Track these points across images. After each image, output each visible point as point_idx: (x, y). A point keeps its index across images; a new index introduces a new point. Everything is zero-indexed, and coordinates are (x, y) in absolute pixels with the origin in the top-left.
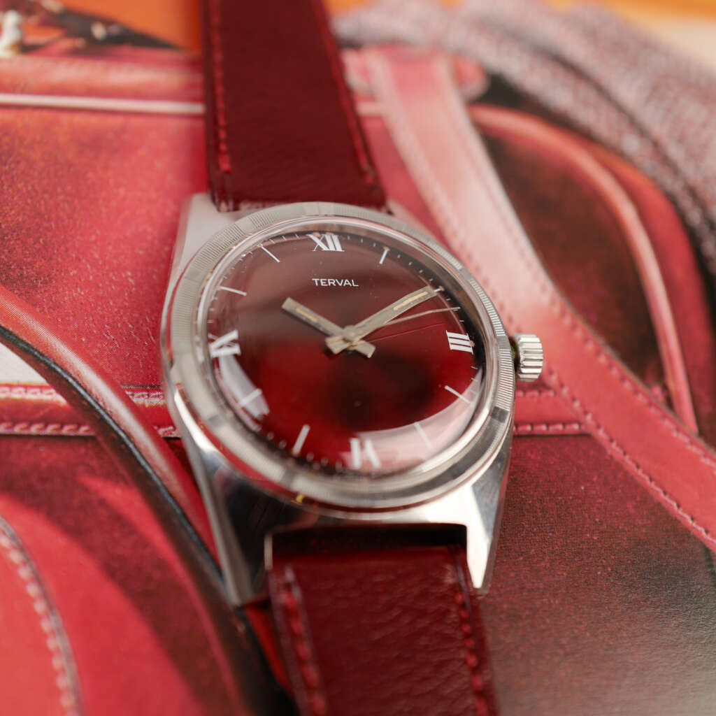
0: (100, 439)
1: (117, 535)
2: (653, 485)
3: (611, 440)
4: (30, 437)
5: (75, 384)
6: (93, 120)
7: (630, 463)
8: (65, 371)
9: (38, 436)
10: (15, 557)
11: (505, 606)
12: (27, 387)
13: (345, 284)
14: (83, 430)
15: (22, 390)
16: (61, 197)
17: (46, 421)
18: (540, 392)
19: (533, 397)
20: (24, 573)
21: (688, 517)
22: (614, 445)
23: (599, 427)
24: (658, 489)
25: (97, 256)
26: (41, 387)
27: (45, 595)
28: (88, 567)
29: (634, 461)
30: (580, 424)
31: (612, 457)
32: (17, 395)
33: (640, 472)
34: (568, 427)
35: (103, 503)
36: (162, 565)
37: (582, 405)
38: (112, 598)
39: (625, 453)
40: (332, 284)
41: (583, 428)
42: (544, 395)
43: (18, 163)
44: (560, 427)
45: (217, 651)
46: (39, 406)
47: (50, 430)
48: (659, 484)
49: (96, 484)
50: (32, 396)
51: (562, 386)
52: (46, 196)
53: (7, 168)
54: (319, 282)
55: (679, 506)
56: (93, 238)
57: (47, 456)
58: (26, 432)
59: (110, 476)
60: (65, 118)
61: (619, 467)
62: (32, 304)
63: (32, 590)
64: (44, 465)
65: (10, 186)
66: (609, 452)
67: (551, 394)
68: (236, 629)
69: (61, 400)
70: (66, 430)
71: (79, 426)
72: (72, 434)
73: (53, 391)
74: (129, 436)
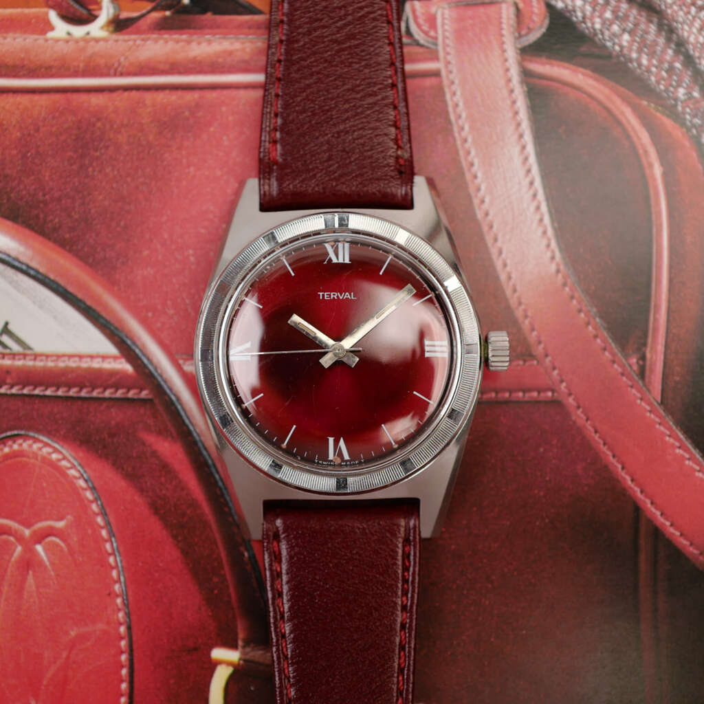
0: (156, 401)
1: (163, 479)
2: (605, 449)
3: (578, 407)
4: (105, 399)
5: (140, 354)
6: (174, 97)
7: (590, 428)
8: (134, 343)
9: (110, 399)
10: (89, 495)
11: (453, 547)
12: (104, 357)
13: (345, 297)
14: (144, 394)
15: (100, 360)
16: (141, 180)
17: (117, 387)
18: (525, 361)
19: (518, 365)
20: (94, 507)
21: (628, 478)
22: (579, 412)
23: (570, 394)
24: (609, 453)
25: (166, 236)
26: (115, 358)
27: (108, 524)
28: (140, 503)
29: (594, 427)
30: (553, 391)
31: (574, 423)
32: (96, 364)
33: (596, 437)
34: (542, 395)
35: (154, 454)
36: (194, 504)
37: (560, 375)
38: (155, 527)
39: (587, 420)
40: (334, 298)
41: (556, 394)
42: (527, 364)
43: (107, 147)
44: (535, 394)
45: (227, 570)
46: (112, 373)
47: (119, 394)
48: (610, 449)
49: (151, 439)
50: (108, 365)
51: (547, 356)
52: (129, 179)
53: (98, 154)
54: (323, 295)
55: (623, 468)
56: (164, 218)
57: (117, 416)
58: (101, 396)
59: (162, 432)
60: (149, 97)
61: (580, 431)
62: (111, 283)
63: (99, 520)
64: (113, 423)
65: (100, 171)
66: (574, 418)
67: (535, 362)
68: (244, 555)
69: (128, 368)
70: (131, 394)
71: (141, 390)
72: (136, 397)
73: (123, 360)
74: (178, 399)
